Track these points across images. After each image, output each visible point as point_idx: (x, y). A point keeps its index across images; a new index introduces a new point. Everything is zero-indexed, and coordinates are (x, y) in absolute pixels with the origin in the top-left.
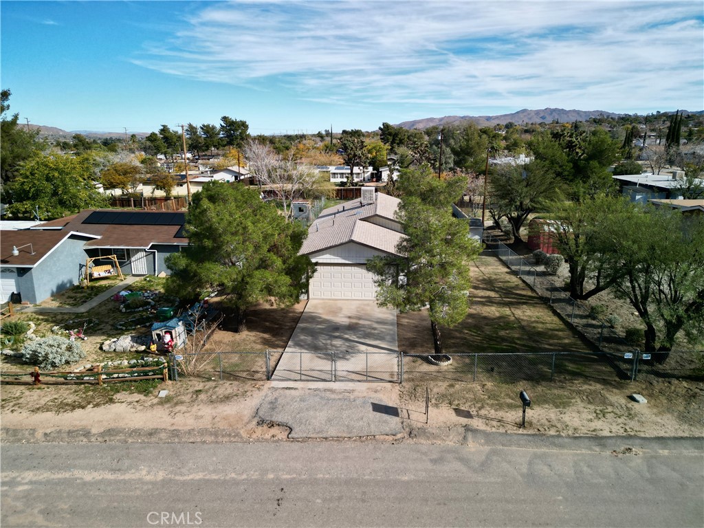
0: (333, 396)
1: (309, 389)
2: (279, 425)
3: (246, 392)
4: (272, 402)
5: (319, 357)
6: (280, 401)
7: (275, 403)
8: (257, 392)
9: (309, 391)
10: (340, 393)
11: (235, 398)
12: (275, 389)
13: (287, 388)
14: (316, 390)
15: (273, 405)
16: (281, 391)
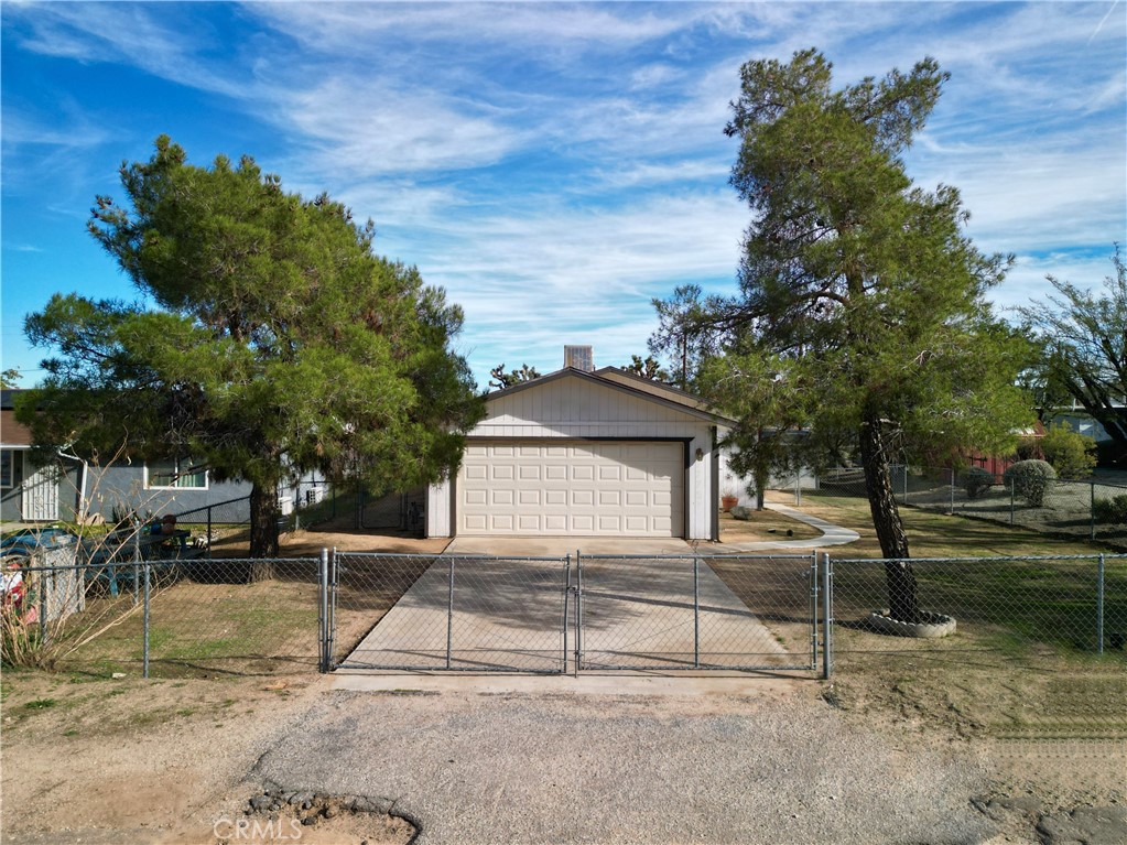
0: (582, 712)
1: (482, 694)
2: (354, 810)
3: (229, 703)
4: (330, 732)
5: (504, 624)
6: (364, 726)
7: (345, 732)
8: (276, 702)
9: (485, 699)
10: (611, 704)
11: (179, 721)
12: (350, 696)
13: (395, 693)
14: (508, 697)
15: (335, 742)
16: (375, 702)
